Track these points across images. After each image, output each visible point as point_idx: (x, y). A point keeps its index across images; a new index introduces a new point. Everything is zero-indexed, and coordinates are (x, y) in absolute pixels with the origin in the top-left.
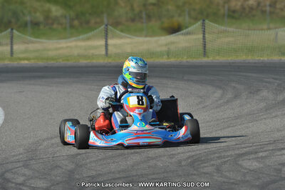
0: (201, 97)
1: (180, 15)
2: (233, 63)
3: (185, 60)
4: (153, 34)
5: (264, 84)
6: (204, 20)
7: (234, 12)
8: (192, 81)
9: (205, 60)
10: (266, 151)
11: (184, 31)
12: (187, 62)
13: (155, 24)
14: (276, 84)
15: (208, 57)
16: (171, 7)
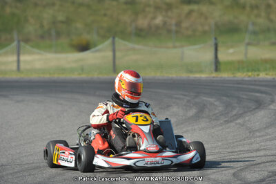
1: (88, 33)
4: (62, 51)
5: (174, 100)
6: (114, 38)
7: (141, 30)
11: (93, 50)
13: (64, 41)
14: (185, 100)
16: (79, 25)
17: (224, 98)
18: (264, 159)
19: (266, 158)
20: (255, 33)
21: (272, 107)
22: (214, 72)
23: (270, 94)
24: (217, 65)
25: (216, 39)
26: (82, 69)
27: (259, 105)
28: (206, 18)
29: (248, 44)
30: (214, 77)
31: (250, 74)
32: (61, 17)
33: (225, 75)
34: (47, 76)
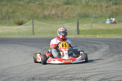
0: (32, 52)
1: (22, 17)
2: (46, 38)
3: (25, 36)
4: (11, 25)
6: (33, 20)
7: (46, 16)
8: (28, 45)
9: (33, 36)
10: (59, 76)
11: (24, 25)
12: (26, 37)
13: (12, 21)
15: (35, 35)
16: (19, 14)
17: (81, 46)
18: (97, 73)
19: (98, 72)
20: (96, 18)
21: (101, 50)
22: (77, 35)
23: (101, 45)
24: (78, 32)
25: (78, 20)
26: (19, 33)
27: (96, 49)
28: (74, 11)
29: (93, 22)
30: (76, 37)
31: (92, 36)
32: (10, 11)
33: (81, 36)
34: (3, 36)
